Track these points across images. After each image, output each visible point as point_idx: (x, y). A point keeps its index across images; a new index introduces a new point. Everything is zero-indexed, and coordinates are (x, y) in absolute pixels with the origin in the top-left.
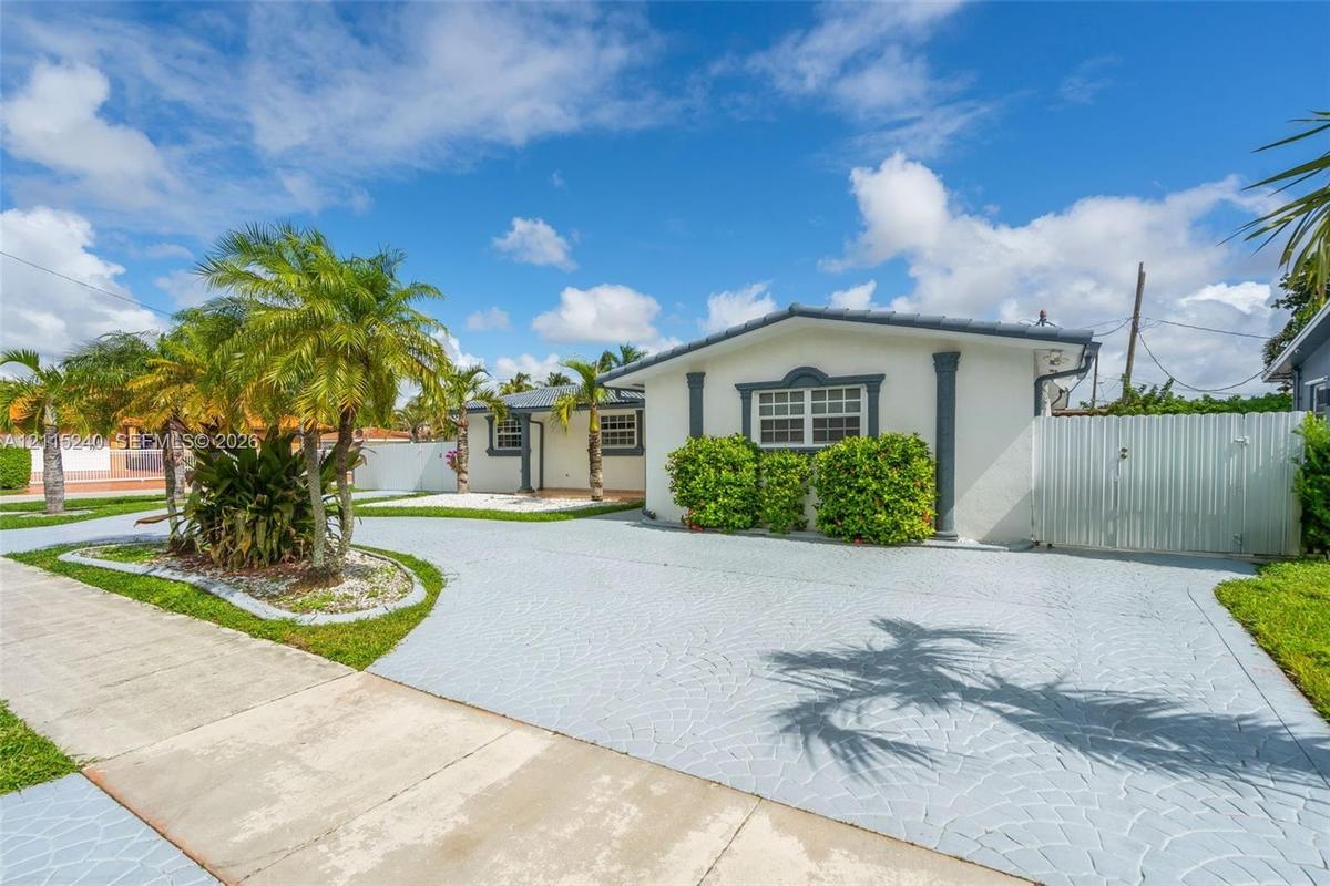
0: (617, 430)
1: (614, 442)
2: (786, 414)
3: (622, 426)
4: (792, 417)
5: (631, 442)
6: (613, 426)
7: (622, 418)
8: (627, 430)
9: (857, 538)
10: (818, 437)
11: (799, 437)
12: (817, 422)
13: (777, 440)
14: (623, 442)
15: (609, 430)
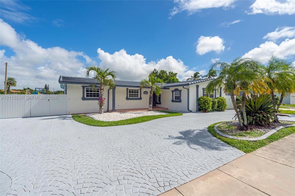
0: (134, 93)
1: (132, 96)
3: (135, 92)
5: (138, 96)
6: (132, 92)
7: (135, 90)
8: (136, 93)
14: (135, 96)
15: (131, 93)
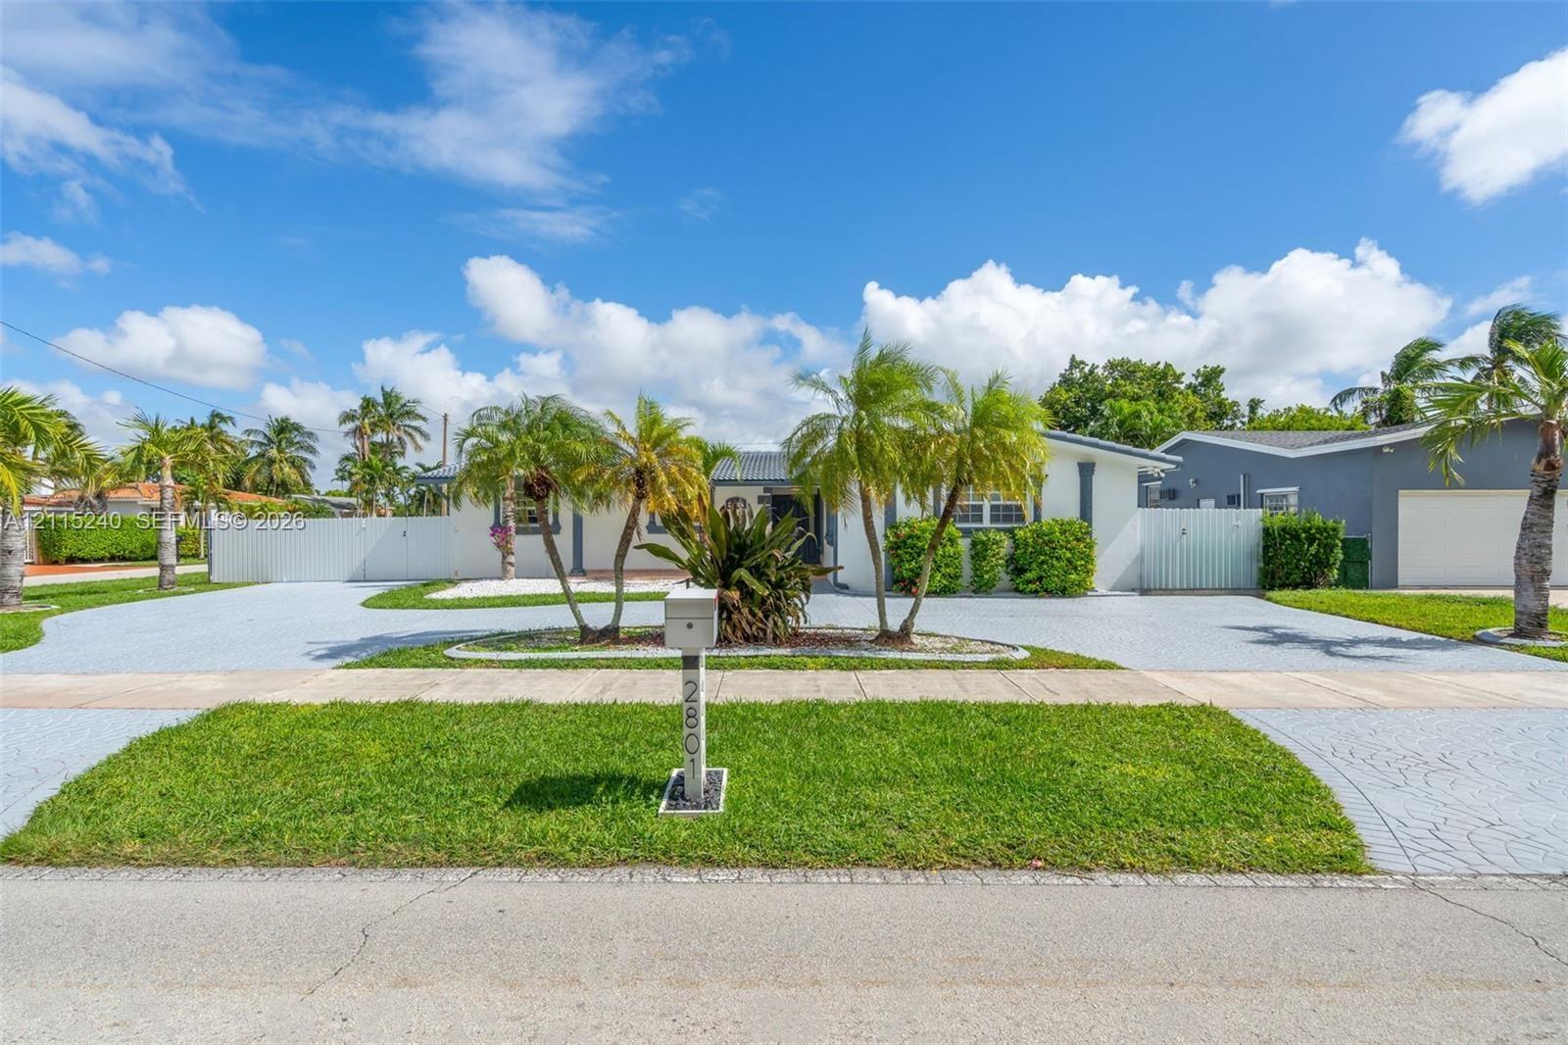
2: (969, 500)
4: (975, 503)
9: (1050, 593)
10: (994, 519)
11: (980, 519)
12: (994, 508)
13: (973, 521)
